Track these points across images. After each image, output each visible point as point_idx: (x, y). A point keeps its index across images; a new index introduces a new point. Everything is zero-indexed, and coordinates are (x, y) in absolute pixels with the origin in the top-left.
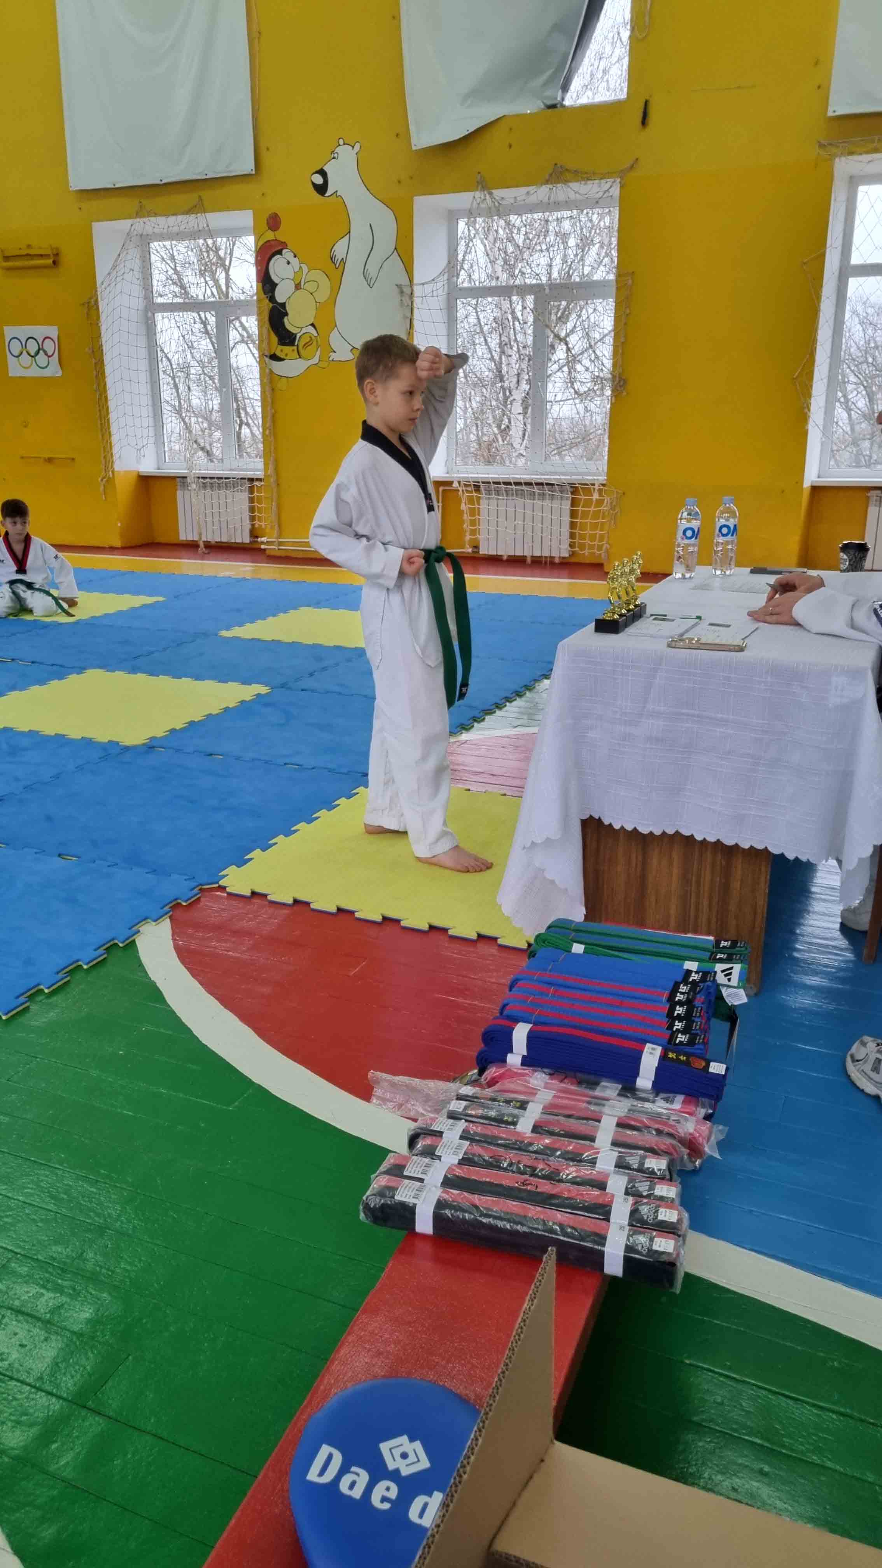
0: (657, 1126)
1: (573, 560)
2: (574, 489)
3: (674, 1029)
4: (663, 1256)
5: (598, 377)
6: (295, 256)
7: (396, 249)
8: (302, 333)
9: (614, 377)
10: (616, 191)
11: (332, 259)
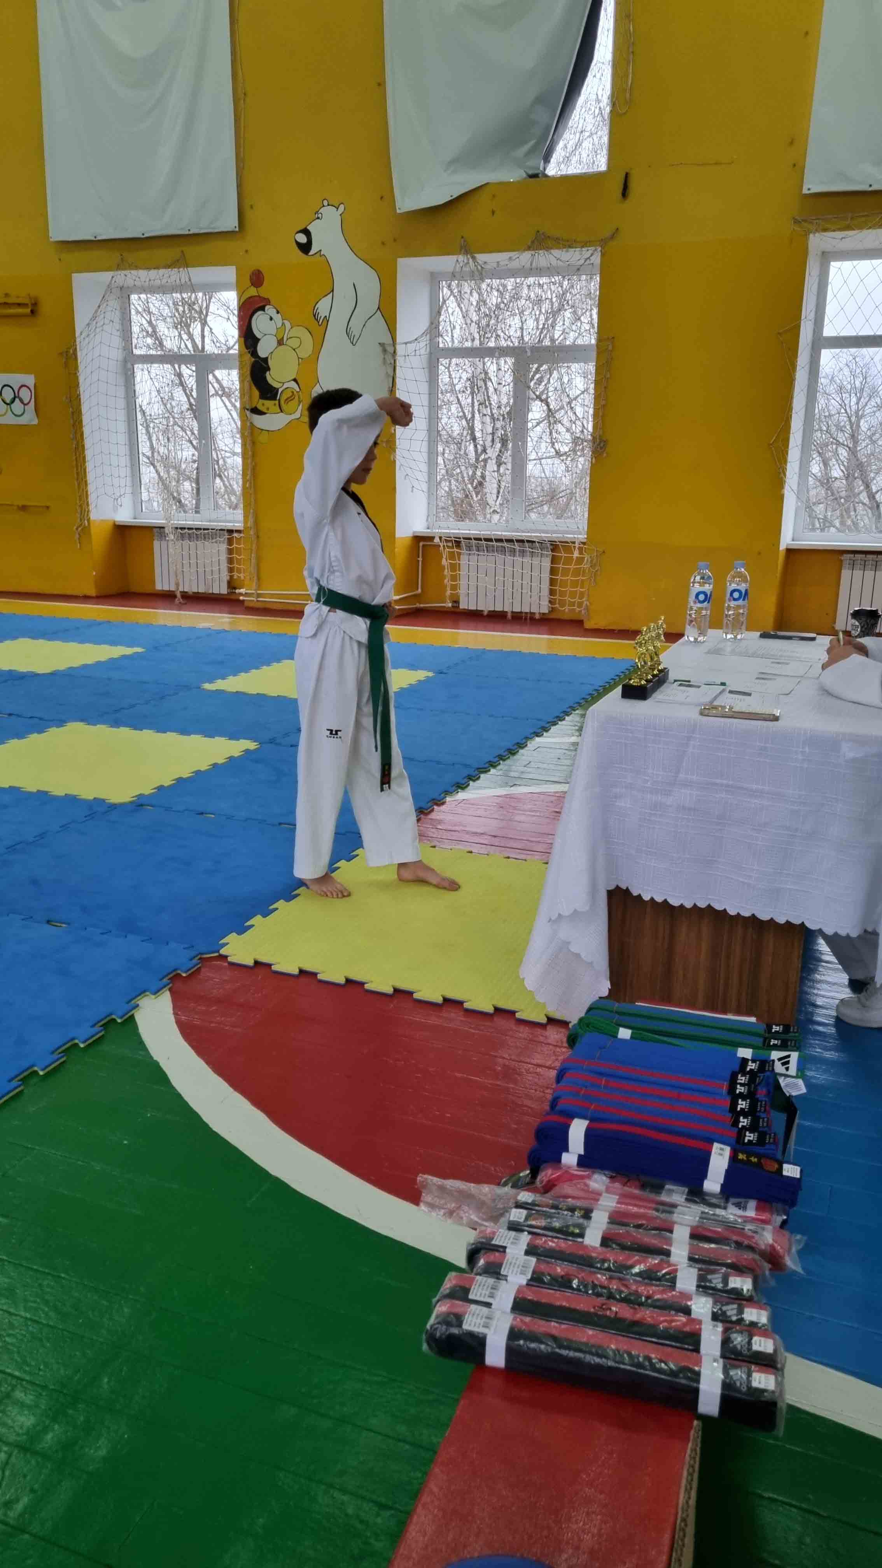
0: (735, 1238)
1: (553, 616)
2: (555, 546)
3: (740, 1126)
4: (765, 1394)
5: (578, 438)
6: (278, 312)
7: (379, 308)
8: (285, 387)
9: (594, 438)
10: (597, 259)
11: (315, 316)
